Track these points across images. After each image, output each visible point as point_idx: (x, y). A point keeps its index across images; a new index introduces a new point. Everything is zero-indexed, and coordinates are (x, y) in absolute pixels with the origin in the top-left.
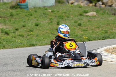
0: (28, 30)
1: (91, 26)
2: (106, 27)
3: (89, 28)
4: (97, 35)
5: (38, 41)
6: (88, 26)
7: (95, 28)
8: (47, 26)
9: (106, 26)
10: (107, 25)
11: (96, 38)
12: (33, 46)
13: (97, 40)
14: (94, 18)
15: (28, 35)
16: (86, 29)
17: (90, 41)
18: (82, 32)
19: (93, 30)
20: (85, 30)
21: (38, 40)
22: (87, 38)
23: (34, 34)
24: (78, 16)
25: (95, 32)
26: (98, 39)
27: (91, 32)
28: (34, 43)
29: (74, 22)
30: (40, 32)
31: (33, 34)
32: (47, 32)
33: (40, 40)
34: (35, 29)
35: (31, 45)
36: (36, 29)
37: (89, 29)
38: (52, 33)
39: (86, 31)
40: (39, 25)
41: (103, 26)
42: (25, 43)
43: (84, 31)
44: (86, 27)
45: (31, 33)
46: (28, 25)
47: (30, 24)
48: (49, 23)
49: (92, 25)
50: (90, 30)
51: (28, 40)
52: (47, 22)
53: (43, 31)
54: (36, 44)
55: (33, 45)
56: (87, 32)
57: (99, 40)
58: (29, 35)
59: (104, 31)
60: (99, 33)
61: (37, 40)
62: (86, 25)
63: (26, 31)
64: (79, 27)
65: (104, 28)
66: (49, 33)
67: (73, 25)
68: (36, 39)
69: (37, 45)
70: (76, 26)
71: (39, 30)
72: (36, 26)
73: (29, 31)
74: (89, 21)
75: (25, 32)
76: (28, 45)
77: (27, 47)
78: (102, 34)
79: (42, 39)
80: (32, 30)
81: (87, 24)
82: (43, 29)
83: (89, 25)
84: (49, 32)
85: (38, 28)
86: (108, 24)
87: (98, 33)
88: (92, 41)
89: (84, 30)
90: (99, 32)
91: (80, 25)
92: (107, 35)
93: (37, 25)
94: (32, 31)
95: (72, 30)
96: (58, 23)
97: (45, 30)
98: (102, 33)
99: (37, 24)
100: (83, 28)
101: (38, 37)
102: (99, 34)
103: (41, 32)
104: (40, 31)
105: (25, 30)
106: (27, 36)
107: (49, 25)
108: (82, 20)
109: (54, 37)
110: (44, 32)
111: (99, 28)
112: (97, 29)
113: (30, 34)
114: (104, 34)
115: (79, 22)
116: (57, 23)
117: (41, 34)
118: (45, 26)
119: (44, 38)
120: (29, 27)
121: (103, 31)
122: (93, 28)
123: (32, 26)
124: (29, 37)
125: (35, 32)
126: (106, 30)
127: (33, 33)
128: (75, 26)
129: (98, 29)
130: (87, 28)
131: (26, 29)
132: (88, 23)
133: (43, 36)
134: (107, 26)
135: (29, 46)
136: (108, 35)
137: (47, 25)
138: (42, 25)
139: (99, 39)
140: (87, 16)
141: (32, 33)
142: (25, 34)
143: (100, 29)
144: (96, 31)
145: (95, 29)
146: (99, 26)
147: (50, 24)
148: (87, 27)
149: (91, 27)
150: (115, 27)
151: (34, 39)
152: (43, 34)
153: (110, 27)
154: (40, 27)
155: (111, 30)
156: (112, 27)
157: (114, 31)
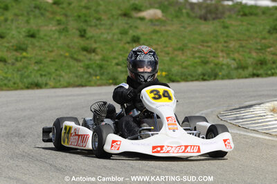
0: (15, 47)
1: (165, 45)
2: (199, 49)
5: (45, 75)
6: (157, 44)
7: (175, 50)
8: (56, 39)
9: (200, 47)
10: (201, 44)
11: (189, 77)
12: (37, 88)
13: (192, 81)
14: (164, 26)
15: (17, 60)
17: (173, 82)
19: (170, 55)
21: (44, 73)
23: (31, 58)
24: (120, 18)
25: (177, 61)
26: (192, 79)
27: (168, 59)
28: (40, 80)
29: (121, 33)
30: (44, 52)
31: (29, 55)
32: (61, 55)
33: (49, 73)
34: (30, 46)
35: (32, 84)
36: (33, 44)
37: (161, 52)
38: (75, 56)
40: (37, 36)
41: (193, 47)
44: (152, 46)
45: (21, 54)
46: (10, 35)
47: (14, 32)
48: (60, 32)
49: (165, 42)
50: (163, 54)
51: (20, 71)
52: (54, 28)
53: (51, 51)
54: (44, 82)
55: (37, 86)
57: (197, 80)
58: (19, 59)
59: (198, 60)
60: (189, 63)
61: (41, 72)
62: (151, 41)
63: (8, 47)
64: (134, 45)
65: (196, 50)
66: (66, 57)
67: (119, 40)
68: (39, 70)
69: (47, 85)
70: (129, 43)
71: (40, 47)
72: (30, 39)
73: (16, 50)
74: (155, 32)
75: (7, 51)
76: (26, 85)
77: (22, 89)
78: (195, 67)
79: (53, 70)
80: (24, 47)
81: (151, 39)
82: (49, 45)
83: (158, 41)
84: (67, 54)
85: (37, 44)
86: (203, 41)
88: (178, 81)
90: (186, 61)
91: (136, 40)
92: (208, 68)
93: (33, 36)
94: (24, 50)
95: (122, 52)
96: (83, 33)
97: (55, 49)
98: (196, 63)
99: (31, 33)
101: (42, 65)
102: (189, 65)
103: (46, 53)
104: (44, 50)
106: (13, 61)
107: (62, 38)
108: (136, 27)
109: (80, 67)
110: (53, 54)
111: (183, 50)
112: (180, 52)
113: (21, 58)
114: (201, 66)
115: (131, 33)
116: (80, 31)
117: (48, 59)
118: (51, 38)
119: (56, 70)
120: (13, 38)
121: (195, 58)
122: (170, 50)
123: (21, 36)
124: (19, 64)
125: (30, 53)
126: (203, 55)
127: (27, 53)
128: (125, 44)
129: (183, 53)
131: (8, 43)
132: (153, 37)
133: (53, 63)
134: (203, 46)
135: (28, 88)
136: (210, 70)
138: (44, 35)
139: (194, 78)
140: (142, 19)
141: (24, 54)
142: (9, 56)
143: (188, 53)
144: (179, 58)
145: (176, 53)
147: (63, 34)
149: (165, 47)
150: (222, 51)
151: (34, 70)
152: (52, 59)
153: (209, 49)
154: (41, 41)
155: (214, 57)
156: (216, 50)
157: (221, 59)
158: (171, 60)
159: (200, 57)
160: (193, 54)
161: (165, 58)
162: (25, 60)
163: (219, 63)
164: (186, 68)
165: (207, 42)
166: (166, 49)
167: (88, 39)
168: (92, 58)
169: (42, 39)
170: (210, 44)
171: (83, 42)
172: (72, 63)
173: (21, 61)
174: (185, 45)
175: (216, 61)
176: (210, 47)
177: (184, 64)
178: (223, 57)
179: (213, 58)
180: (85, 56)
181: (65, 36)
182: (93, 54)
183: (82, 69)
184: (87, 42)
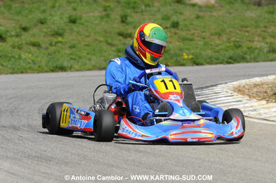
0: (53, 33)
1: (203, 30)
2: (237, 34)
3: (196, 35)
4: (215, 52)
5: (75, 59)
6: (196, 29)
7: (212, 35)
8: (96, 25)
9: (238, 31)
10: (240, 28)
11: (214, 60)
12: (62, 71)
13: (216, 64)
14: (211, 12)
15: (51, 45)
16: (189, 36)
17: (197, 64)
18: (179, 42)
19: (206, 40)
20: (187, 39)
21: (74, 57)
22: (192, 58)
23: (66, 42)
24: (173, 4)
25: (211, 45)
26: (216, 62)
27: (201, 43)
28: (65, 64)
29: (163, 19)
30: (80, 37)
31: (63, 41)
32: (96, 40)
33: (80, 57)
34: (68, 31)
35: (57, 67)
36: (72, 30)
37: (198, 36)
38: (110, 41)
39: (191, 40)
40: (78, 21)
41: (231, 32)
42: (43, 64)
43: (185, 42)
44: (190, 31)
45: (57, 38)
46: (52, 21)
47: (56, 18)
48: (102, 18)
49: (204, 27)
50: (198, 38)
51: (51, 55)
52: (97, 14)
53: (88, 36)
54: (69, 66)
55: (62, 69)
56: (192, 42)
57: (221, 63)
58: (53, 43)
59: (232, 44)
60: (220, 47)
61: (71, 56)
62: (191, 26)
63: (46, 33)
64: (173, 30)
66: (101, 42)
68: (71, 54)
69: (71, 68)
70: (167, 28)
71: (78, 32)
72: (70, 24)
73: (53, 35)
74: (198, 17)
75: (44, 36)
76: (51, 68)
77: (47, 72)
78: (227, 51)
79: (85, 54)
80: (61, 31)
81: (192, 24)
82: (87, 31)
83: (198, 26)
84: (102, 39)
85: (75, 29)
86: (242, 27)
87: (217, 46)
88: (202, 64)
89: (184, 39)
90: (221, 45)
91: (175, 25)
92: (239, 51)
93: (73, 21)
94: (61, 35)
96: (124, 19)
97: (92, 34)
98: (228, 47)
99: (73, 18)
100: (184, 34)
101: (74, 49)
102: (221, 50)
103: (82, 38)
104: (81, 35)
105: (45, 30)
106: (48, 45)
107: (103, 23)
108: (181, 13)
109: (113, 51)
110: (88, 39)
111: (220, 35)
112: (216, 37)
113: (57, 43)
114: (233, 49)
115: (175, 19)
116: (122, 18)
117: (83, 43)
118: (92, 24)
119: (88, 54)
120: (53, 24)
121: (230, 43)
122: (207, 35)
123: (62, 22)
124: (52, 49)
125: (69, 38)
126: (238, 40)
127: (63, 38)
129: (219, 38)
130: (193, 34)
131: (47, 28)
132: (194, 23)
133: (87, 48)
134: (241, 31)
135: (52, 71)
136: (241, 54)
137: (96, 22)
138: (86, 21)
139: (219, 61)
140: (194, 5)
141: (60, 39)
142: (44, 41)
143: (224, 38)
144: (213, 43)
145: (213, 37)
146: (222, 31)
147: (105, 19)
148: (193, 32)
149: (203, 32)
150: (259, 36)
151: (66, 53)
152: (87, 43)
153: (247, 34)
154: (81, 26)
155: (250, 41)
156: (253, 35)
157: (255, 43)
158: (205, 44)
159: (234, 42)
160: (229, 39)
161: (199, 43)
162: (59, 45)
163: (251, 48)
164: (218, 52)
165: (247, 27)
166: (204, 34)
167: (128, 24)
168: (127, 42)
169: (83, 24)
170: (248, 29)
171: (122, 28)
172: (105, 47)
173: (55, 45)
174: (223, 31)
175: (250, 45)
176: (248, 32)
177: (217, 48)
178: (258, 41)
179: (248, 42)
180: (120, 40)
181: (107, 21)
182: (129, 39)
183: (114, 53)
184: (127, 27)
